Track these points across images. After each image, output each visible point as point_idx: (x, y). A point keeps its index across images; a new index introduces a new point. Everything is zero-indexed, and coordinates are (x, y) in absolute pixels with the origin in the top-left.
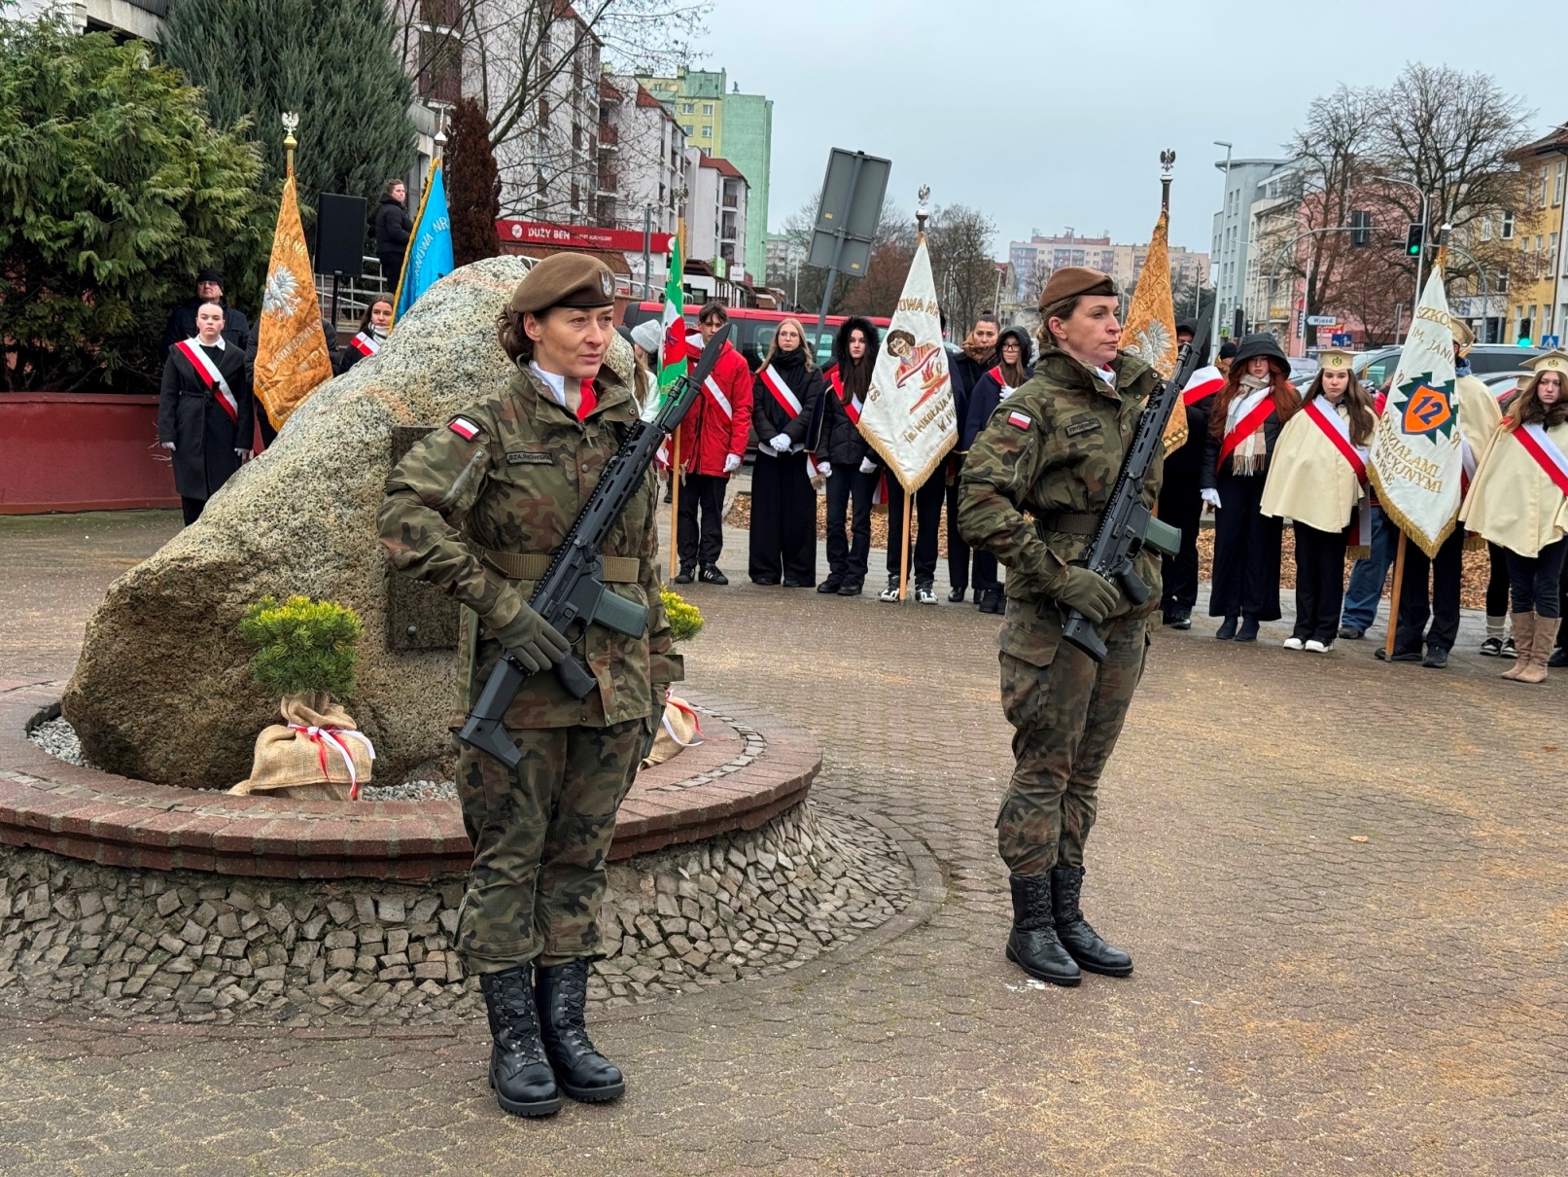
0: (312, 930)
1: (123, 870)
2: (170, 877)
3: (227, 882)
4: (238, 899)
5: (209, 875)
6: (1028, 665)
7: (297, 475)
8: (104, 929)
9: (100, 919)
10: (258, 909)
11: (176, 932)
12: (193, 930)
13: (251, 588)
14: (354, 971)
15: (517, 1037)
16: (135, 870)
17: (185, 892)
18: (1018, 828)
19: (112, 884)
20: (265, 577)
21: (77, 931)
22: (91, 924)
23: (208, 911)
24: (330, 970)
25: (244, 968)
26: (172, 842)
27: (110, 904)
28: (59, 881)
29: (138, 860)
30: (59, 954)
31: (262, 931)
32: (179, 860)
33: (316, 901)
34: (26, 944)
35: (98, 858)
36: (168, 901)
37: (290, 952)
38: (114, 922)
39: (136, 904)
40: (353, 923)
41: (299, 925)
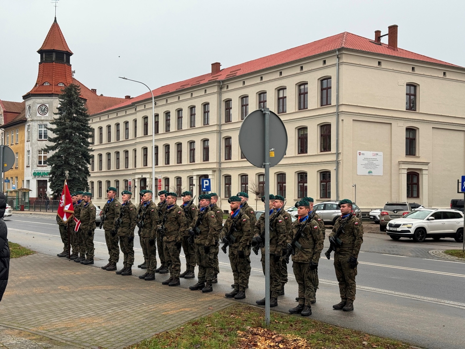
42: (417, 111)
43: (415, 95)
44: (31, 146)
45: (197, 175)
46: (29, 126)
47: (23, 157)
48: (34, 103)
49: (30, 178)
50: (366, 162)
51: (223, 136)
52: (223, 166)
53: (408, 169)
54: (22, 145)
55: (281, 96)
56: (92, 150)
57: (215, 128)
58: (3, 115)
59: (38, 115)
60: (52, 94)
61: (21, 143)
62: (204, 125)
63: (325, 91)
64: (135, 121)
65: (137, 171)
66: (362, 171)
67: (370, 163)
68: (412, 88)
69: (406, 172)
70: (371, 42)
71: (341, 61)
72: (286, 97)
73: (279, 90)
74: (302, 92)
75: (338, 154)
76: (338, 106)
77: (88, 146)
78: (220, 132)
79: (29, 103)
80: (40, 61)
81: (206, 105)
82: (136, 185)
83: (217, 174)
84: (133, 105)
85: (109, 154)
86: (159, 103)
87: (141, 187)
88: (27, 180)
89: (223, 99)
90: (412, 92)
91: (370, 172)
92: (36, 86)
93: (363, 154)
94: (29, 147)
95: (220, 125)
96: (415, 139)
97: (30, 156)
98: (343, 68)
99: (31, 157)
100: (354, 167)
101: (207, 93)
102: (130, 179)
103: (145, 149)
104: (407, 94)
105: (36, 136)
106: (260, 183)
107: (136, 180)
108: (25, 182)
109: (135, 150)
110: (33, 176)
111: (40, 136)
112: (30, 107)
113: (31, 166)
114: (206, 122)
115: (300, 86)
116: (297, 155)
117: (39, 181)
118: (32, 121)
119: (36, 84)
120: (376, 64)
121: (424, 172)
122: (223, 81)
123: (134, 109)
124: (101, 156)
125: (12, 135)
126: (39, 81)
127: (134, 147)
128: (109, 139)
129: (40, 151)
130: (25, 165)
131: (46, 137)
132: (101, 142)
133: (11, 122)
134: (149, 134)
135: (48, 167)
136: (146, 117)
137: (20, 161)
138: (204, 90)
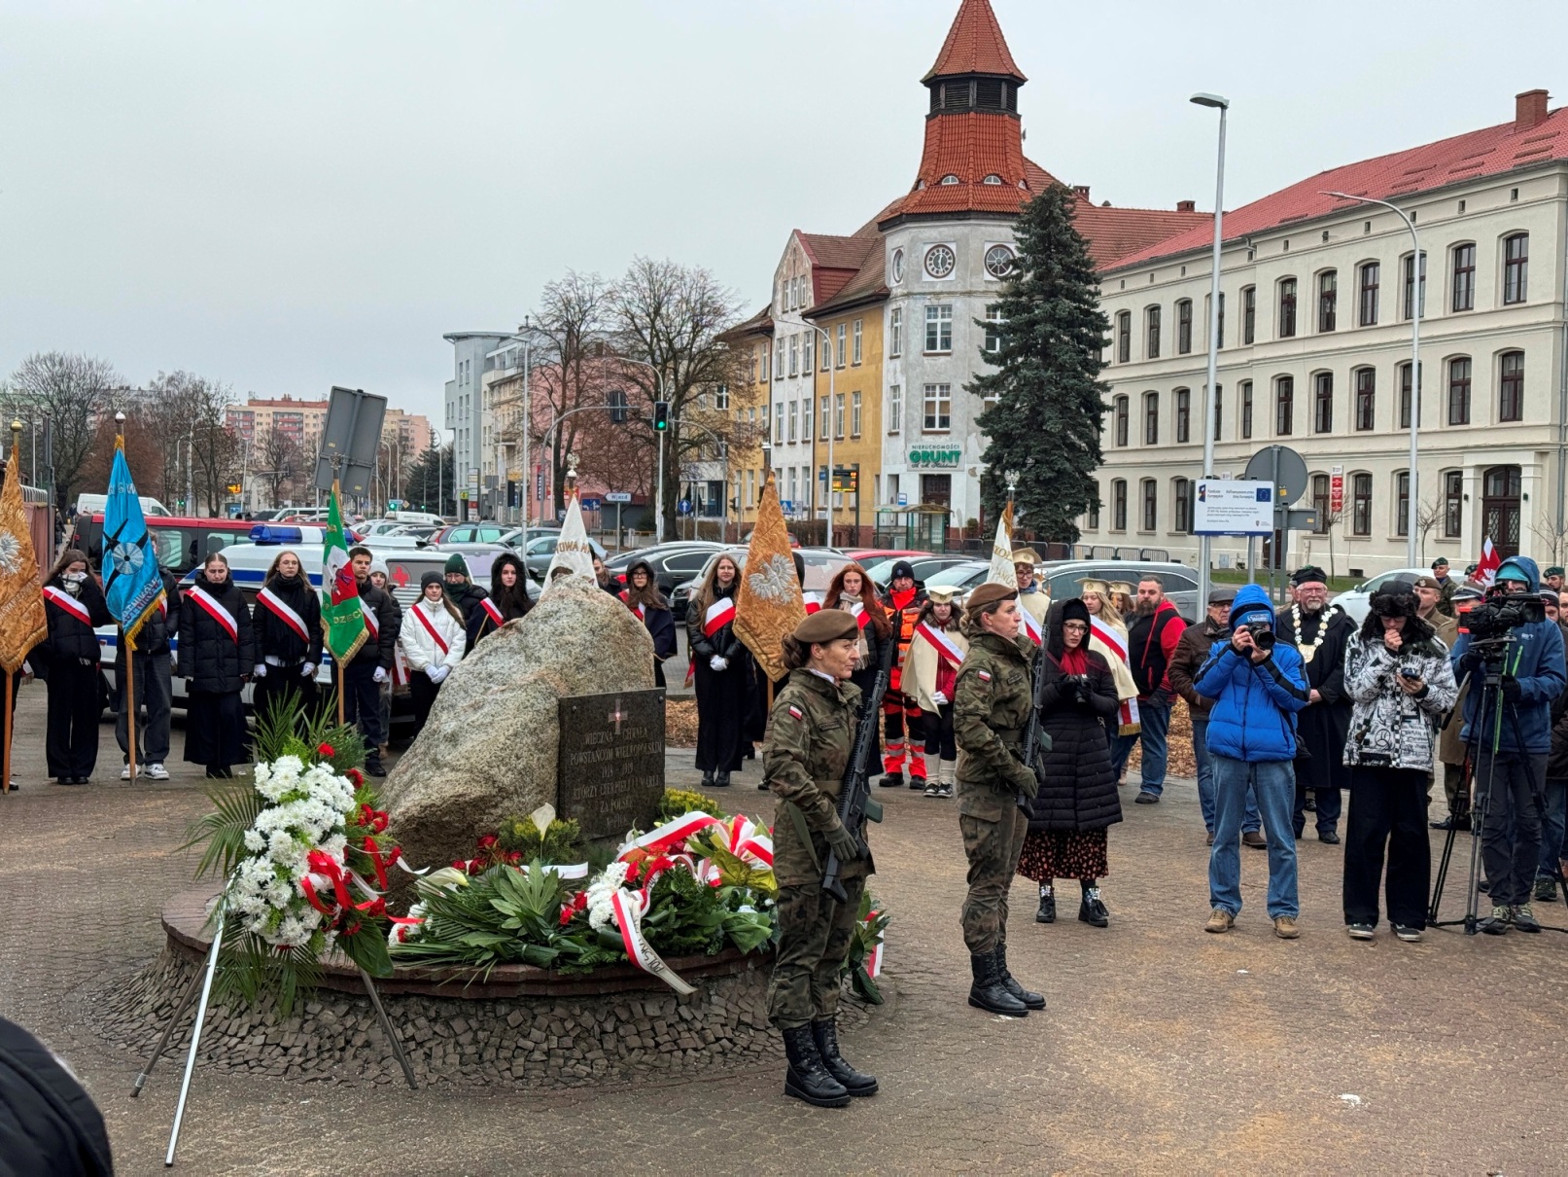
0: (609, 1027)
1: (479, 1002)
2: (513, 1003)
3: (549, 1001)
4: (559, 1011)
5: (538, 998)
6: (985, 822)
7: (516, 735)
8: (475, 1041)
9: (470, 1035)
10: (573, 1016)
11: (526, 1037)
12: (536, 1034)
13: (499, 811)
14: (644, 1048)
15: (814, 1064)
16: (489, 1000)
17: (525, 1011)
18: (977, 924)
19: (472, 1011)
20: (506, 803)
21: (457, 1043)
22: (465, 1039)
23: (542, 1021)
24: (631, 1050)
25: (577, 1054)
26: (522, 978)
27: (474, 1024)
28: (433, 1014)
29: (493, 993)
30: (453, 1059)
31: (578, 1030)
32: (523, 990)
33: (608, 1007)
34: (428, 1056)
36: (515, 1017)
37: (601, 1041)
38: (481, 1035)
39: (493, 1022)
40: (632, 1019)
41: (600, 1024)
44: (904, 371)
45: (1479, 467)
46: (897, 311)
47: (877, 404)
48: (914, 241)
49: (901, 467)
54: (874, 367)
56: (1105, 387)
57: (1548, 315)
58: (810, 276)
59: (926, 278)
60: (970, 211)
61: (869, 363)
62: (1506, 304)
64: (1250, 291)
77: (1096, 374)
78: (1565, 327)
79: (895, 240)
80: (928, 111)
81: (1514, 239)
84: (1243, 242)
85: (1152, 397)
86: (1339, 234)
88: (891, 476)
92: (916, 188)
94: (898, 374)
95: (1564, 305)
97: (902, 401)
99: (903, 405)
101: (1521, 199)
103: (1286, 383)
105: (917, 340)
108: (884, 481)
109: (1248, 385)
110: (910, 463)
111: (932, 344)
112: (899, 254)
113: (902, 432)
114: (1514, 292)
117: (926, 479)
118: (908, 295)
119: (918, 182)
123: (1246, 254)
124: (1123, 399)
125: (841, 337)
126: (926, 173)
127: (1244, 375)
128: (1154, 350)
129: (930, 388)
130: (885, 429)
131: (947, 343)
132: (1125, 355)
133: (835, 297)
134: (1299, 334)
135: (954, 434)
136: (1291, 281)
137: (868, 417)
138: (1509, 192)
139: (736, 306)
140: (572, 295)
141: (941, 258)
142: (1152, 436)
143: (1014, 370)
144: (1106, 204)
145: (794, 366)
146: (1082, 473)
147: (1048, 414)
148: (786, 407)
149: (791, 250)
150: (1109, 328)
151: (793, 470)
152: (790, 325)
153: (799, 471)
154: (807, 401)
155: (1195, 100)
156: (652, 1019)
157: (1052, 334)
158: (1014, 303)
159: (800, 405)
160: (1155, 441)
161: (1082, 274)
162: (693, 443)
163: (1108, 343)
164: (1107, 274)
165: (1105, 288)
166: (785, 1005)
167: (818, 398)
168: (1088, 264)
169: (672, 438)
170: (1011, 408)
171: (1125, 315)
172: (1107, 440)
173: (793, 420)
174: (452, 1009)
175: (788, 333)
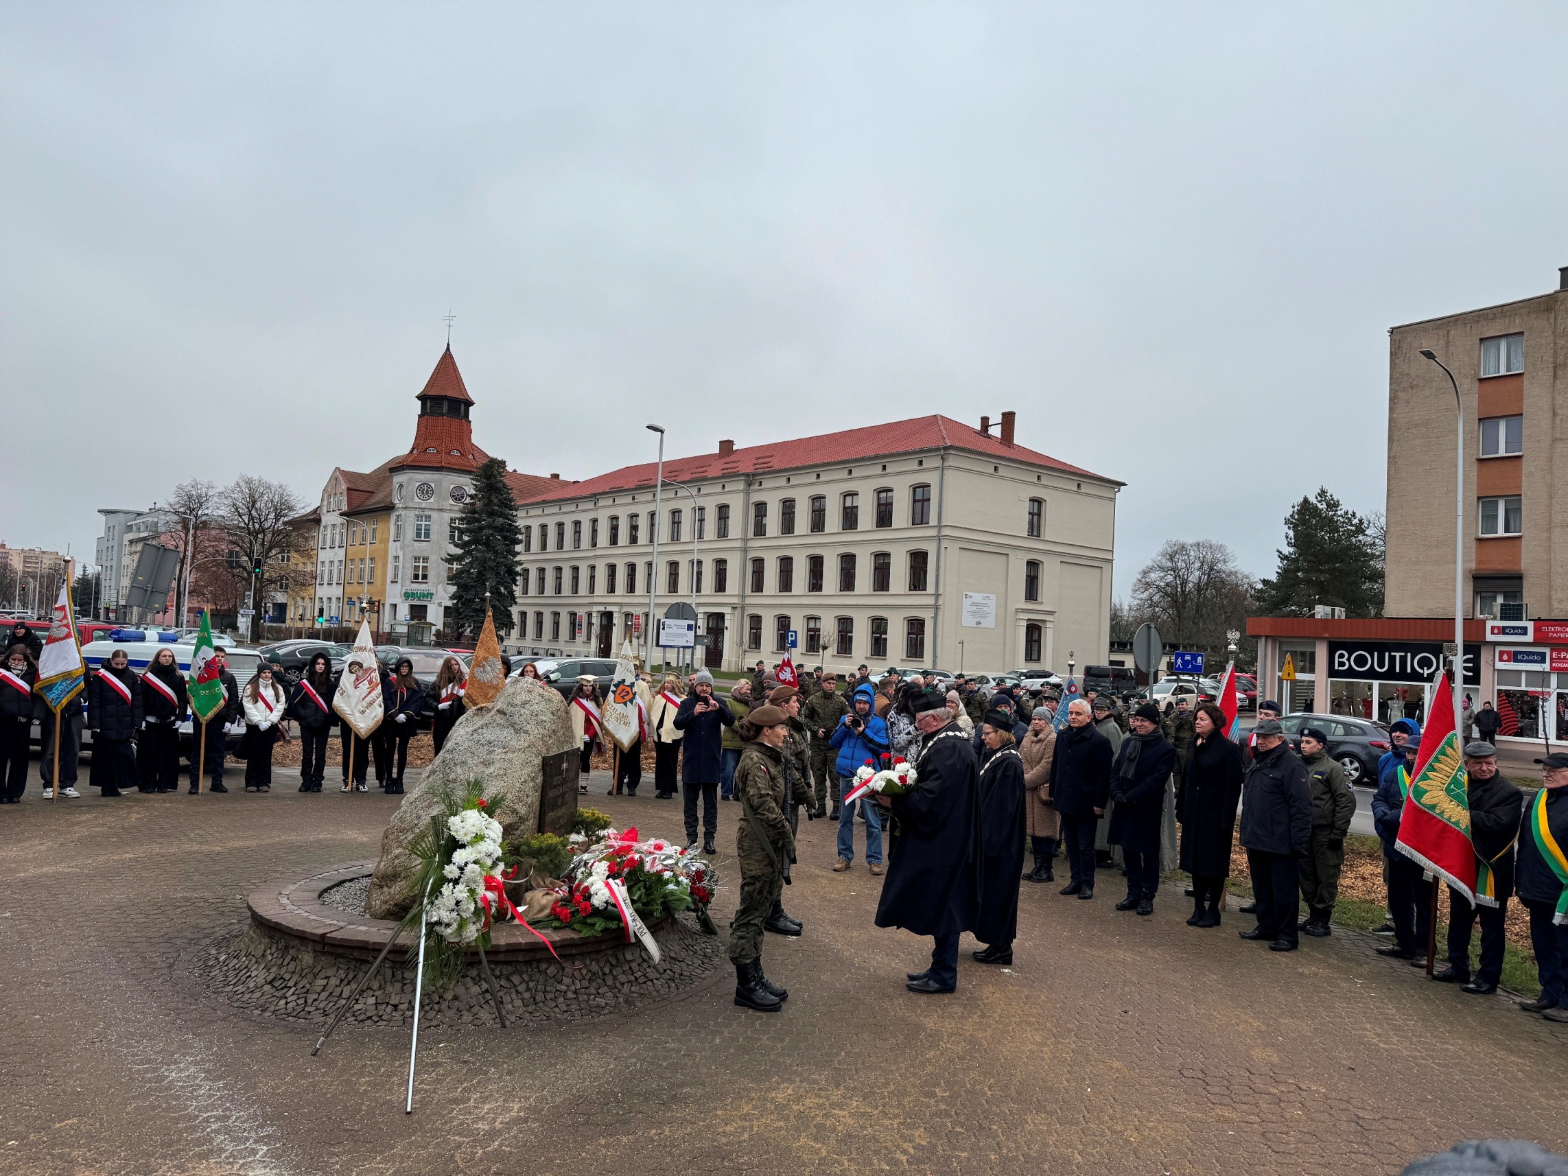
0: (607, 970)
1: (528, 963)
3: (571, 957)
4: (578, 965)
7: (524, 781)
8: (528, 989)
9: (525, 985)
10: (586, 966)
11: (560, 982)
14: (630, 982)
15: (757, 985)
16: (536, 960)
17: (558, 965)
19: (525, 969)
21: (517, 992)
22: (522, 988)
23: (568, 971)
24: (623, 984)
25: (593, 991)
27: (525, 977)
28: (498, 973)
30: (518, 1003)
31: (590, 975)
33: (607, 958)
35: (520, 959)
36: (552, 970)
37: (604, 980)
38: (531, 985)
39: (538, 975)
40: (619, 964)
41: (601, 969)
42: (1042, 538)
43: (1039, 515)
44: (402, 548)
45: (705, 613)
46: (398, 516)
47: (385, 565)
48: (410, 480)
49: (398, 600)
50: (974, 608)
51: (749, 557)
52: (748, 601)
53: (1028, 620)
54: (383, 545)
55: (848, 504)
56: (520, 563)
57: (738, 544)
58: (345, 493)
59: (417, 500)
60: (443, 467)
61: (381, 542)
62: (718, 537)
63: (919, 505)
64: (595, 521)
65: (596, 600)
66: (968, 621)
67: (979, 609)
68: (1036, 504)
69: (1025, 623)
70: (976, 432)
71: (946, 464)
72: (857, 507)
73: (845, 496)
74: (883, 501)
75: (937, 596)
76: (940, 527)
77: (515, 557)
78: (745, 550)
79: (398, 479)
80: (419, 413)
81: (723, 508)
82: (594, 621)
83: (738, 612)
84: (591, 497)
85: (542, 570)
86: (639, 498)
87: (601, 625)
88: (392, 604)
89: (751, 502)
90: (1036, 511)
91: (978, 623)
92: (411, 452)
93: (971, 597)
94: (398, 550)
95: (746, 540)
96: (1037, 577)
97: (400, 564)
98: (949, 474)
99: (401, 566)
100: (959, 616)
101: (726, 489)
102: (581, 612)
103: (612, 569)
104: (1030, 513)
105: (410, 533)
106: (809, 630)
107: (594, 615)
108: (387, 607)
109: (593, 568)
110: (404, 598)
111: (419, 535)
112: (401, 486)
113: (400, 581)
114: (723, 532)
115: (879, 493)
116: (872, 592)
117: (412, 607)
118: (406, 508)
119: (413, 449)
120: (992, 470)
121: (1049, 625)
122: (754, 475)
123: (593, 503)
124: (526, 571)
125: (363, 527)
126: (418, 445)
127: (592, 562)
128: (544, 546)
129: (417, 559)
130: (390, 577)
131: (427, 535)
132: (528, 549)
133: (360, 505)
134: (620, 544)
135: (430, 584)
136: (616, 518)
137: (378, 572)
138: (721, 486)
139: (302, 505)
140: (194, 493)
141: (425, 491)
142: (541, 590)
143: (469, 553)
144: (515, 471)
145: (333, 542)
146: (505, 608)
147: (488, 576)
148: (327, 564)
149: (334, 479)
150: (522, 534)
151: (330, 599)
152: (331, 519)
153: (334, 600)
154: (340, 561)
155: (648, 427)
156: (629, 962)
157: (492, 535)
158: (471, 515)
159: (336, 563)
160: (543, 593)
161: (508, 505)
162: (273, 582)
163: (520, 542)
164: (522, 506)
165: (521, 513)
166: (743, 949)
167: (348, 560)
168: (511, 500)
169: (259, 579)
170: (468, 571)
171: (528, 528)
172: (517, 590)
173: (331, 572)
174: (510, 969)
175: (330, 523)
